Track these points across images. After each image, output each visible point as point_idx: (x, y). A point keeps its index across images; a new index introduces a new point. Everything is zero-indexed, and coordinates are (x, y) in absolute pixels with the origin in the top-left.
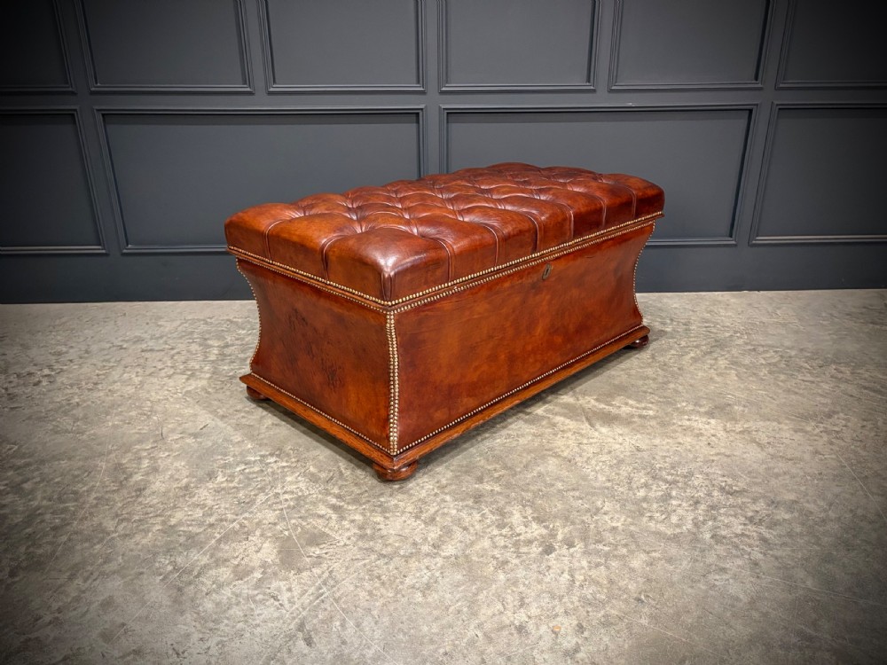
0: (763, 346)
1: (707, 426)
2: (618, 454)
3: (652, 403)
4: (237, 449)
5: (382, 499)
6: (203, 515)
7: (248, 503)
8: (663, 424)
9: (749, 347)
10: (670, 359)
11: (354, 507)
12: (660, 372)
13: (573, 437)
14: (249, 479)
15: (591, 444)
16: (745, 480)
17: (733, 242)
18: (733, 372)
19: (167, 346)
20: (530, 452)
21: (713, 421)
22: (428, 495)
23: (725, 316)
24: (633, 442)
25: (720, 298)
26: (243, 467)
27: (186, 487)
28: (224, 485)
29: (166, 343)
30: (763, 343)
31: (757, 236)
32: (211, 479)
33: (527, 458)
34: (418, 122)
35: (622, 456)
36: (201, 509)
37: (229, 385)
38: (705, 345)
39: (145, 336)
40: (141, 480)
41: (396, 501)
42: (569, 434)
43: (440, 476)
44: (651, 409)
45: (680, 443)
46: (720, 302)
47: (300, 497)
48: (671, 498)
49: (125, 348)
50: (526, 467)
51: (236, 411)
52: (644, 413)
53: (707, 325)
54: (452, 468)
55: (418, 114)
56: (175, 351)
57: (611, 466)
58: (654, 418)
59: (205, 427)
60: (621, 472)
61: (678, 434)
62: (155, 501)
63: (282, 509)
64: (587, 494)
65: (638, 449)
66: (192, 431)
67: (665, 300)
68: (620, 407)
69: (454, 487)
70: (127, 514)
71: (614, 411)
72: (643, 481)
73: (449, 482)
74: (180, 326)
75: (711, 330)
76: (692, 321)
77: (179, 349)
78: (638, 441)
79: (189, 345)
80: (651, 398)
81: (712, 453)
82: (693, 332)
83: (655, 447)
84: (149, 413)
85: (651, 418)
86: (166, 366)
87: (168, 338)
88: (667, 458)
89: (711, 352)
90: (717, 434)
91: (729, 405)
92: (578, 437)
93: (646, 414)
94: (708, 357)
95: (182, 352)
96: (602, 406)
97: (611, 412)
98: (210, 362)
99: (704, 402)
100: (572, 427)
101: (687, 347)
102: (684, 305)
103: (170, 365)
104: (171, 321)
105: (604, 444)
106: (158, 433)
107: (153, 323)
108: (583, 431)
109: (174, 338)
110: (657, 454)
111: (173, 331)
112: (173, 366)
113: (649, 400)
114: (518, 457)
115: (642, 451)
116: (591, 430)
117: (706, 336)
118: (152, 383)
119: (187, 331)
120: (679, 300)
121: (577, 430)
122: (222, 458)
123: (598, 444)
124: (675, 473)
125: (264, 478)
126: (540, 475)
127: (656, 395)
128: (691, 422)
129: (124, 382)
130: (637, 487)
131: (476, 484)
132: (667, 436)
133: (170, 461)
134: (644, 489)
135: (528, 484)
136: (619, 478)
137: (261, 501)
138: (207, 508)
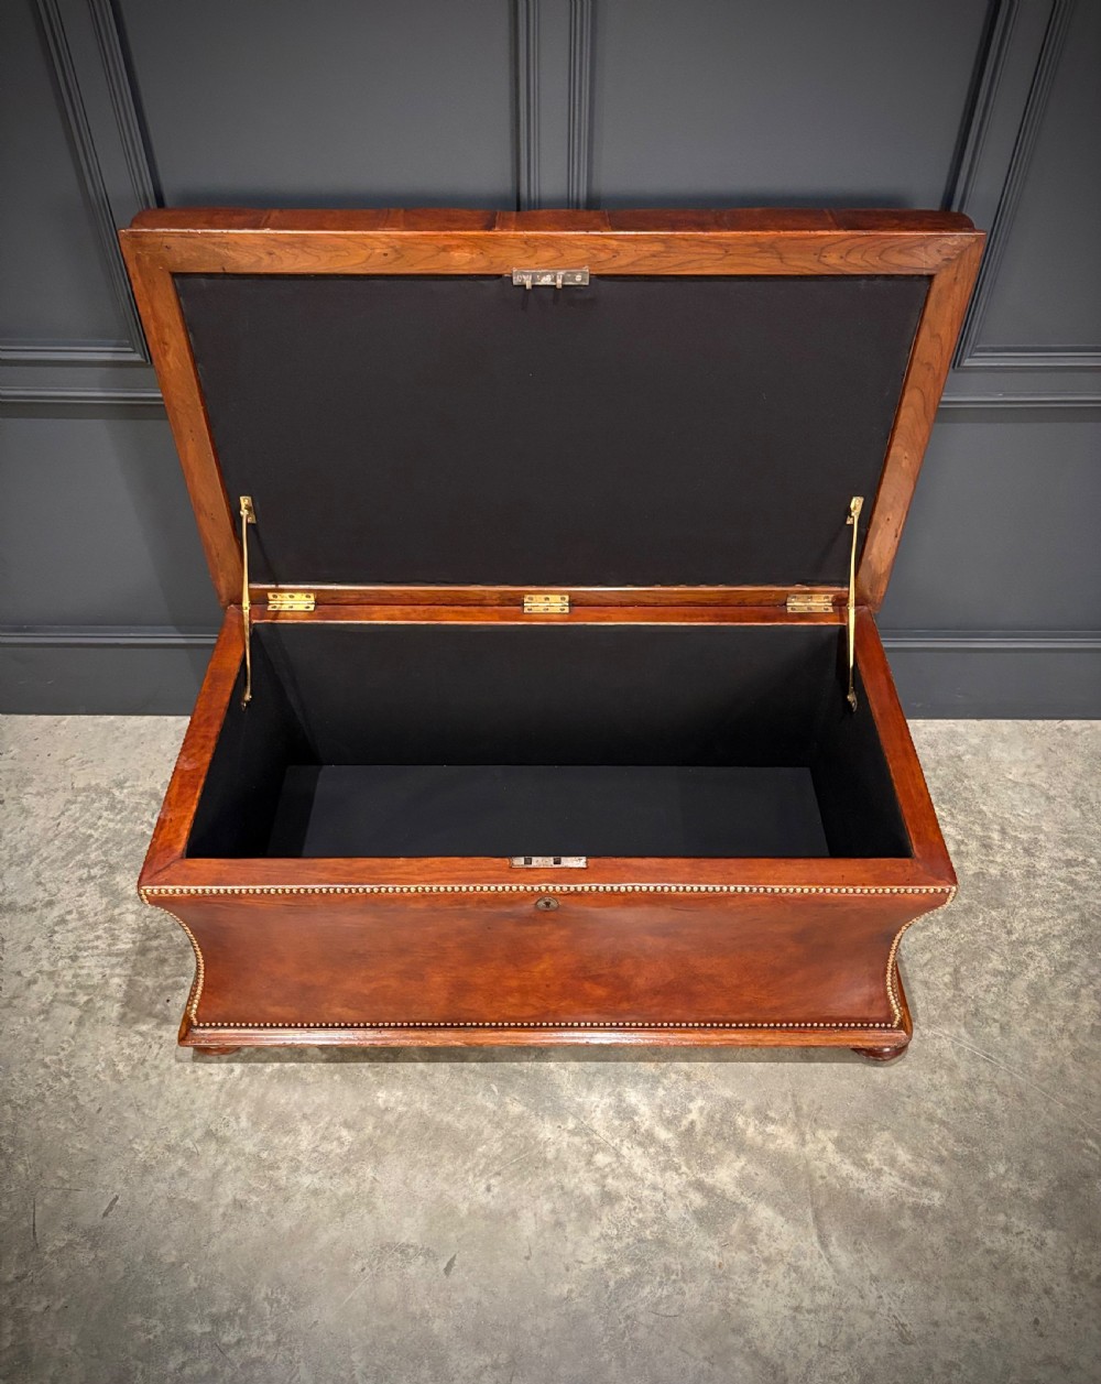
1: (1038, 1256)
2: (866, 1351)
3: (941, 1161)
4: (169, 1292)
8: (957, 1244)
12: (967, 1040)
13: (785, 1285)
15: (818, 1310)
19: (41, 894)
20: (704, 1336)
21: (1050, 1236)
24: (897, 1307)
29: (39, 882)
35: (871, 1360)
37: (155, 1048)
38: (1060, 936)
42: (778, 1273)
44: (935, 1186)
45: (981, 1318)
52: (925, 1197)
58: (942, 1216)
59: (110, 1208)
61: (981, 1283)
65: (905, 1339)
66: (87, 1220)
67: (997, 751)
68: (879, 1172)
71: (868, 1186)
74: (63, 813)
75: (1077, 874)
76: (1041, 837)
77: (63, 904)
78: (905, 1306)
79: (81, 890)
80: (940, 1143)
81: (1039, 1357)
82: (1040, 882)
83: (935, 1329)
84: (11, 1150)
85: (935, 1221)
86: (40, 972)
87: (41, 862)
88: (954, 1372)
89: (1070, 963)
90: (1054, 1286)
91: (1087, 1177)
92: (794, 1286)
93: (926, 1202)
94: (1062, 985)
95: (68, 917)
96: (847, 1168)
97: (863, 1191)
98: (121, 959)
99: (1039, 1163)
100: (785, 1247)
101: (1024, 943)
102: (1033, 770)
103: (47, 967)
104: (47, 791)
105: (841, 1313)
106: (26, 1224)
107: (13, 799)
108: (806, 1264)
109: (54, 861)
110: (936, 1356)
111: (50, 834)
112: (52, 969)
113: (937, 1150)
114: (680, 1353)
115: (911, 1344)
116: (820, 1257)
117: (1064, 900)
118: (14, 1036)
119: (77, 833)
120: (1024, 751)
121: (795, 1256)
122: (142, 1325)
123: (831, 1313)
127: (949, 1130)
128: (1010, 1237)
132: (960, 1290)
133: (50, 1327)
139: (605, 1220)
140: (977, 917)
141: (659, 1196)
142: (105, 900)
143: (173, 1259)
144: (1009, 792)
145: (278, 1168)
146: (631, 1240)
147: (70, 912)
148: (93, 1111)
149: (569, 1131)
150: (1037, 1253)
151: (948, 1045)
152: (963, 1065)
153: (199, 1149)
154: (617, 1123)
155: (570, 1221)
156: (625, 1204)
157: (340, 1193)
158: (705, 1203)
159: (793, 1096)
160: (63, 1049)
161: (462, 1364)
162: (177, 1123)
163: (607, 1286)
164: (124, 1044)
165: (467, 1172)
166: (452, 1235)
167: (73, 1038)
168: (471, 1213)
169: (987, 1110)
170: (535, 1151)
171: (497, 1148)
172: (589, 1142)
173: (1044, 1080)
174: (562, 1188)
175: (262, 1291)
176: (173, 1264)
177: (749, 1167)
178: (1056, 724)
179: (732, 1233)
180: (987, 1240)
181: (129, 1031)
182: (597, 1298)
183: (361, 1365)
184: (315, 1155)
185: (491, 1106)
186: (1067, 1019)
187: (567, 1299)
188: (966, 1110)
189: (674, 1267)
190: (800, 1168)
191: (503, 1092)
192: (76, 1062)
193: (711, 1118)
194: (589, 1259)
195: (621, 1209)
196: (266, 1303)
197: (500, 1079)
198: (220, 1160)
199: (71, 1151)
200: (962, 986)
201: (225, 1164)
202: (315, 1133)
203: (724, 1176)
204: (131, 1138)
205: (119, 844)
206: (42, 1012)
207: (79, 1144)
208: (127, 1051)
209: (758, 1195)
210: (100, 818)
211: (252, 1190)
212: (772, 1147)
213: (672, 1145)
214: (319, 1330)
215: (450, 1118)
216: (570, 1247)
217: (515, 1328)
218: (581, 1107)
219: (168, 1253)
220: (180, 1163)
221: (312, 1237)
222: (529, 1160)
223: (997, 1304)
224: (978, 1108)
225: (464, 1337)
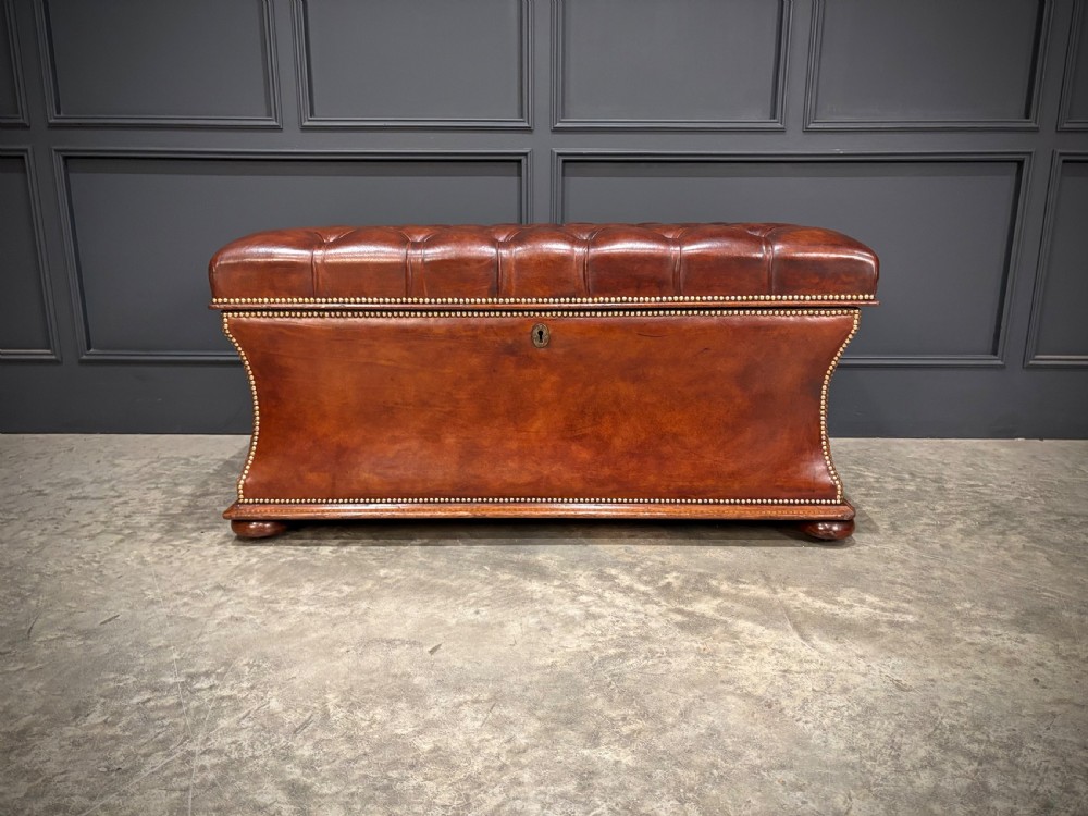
0: (1076, 516)
1: (1021, 647)
2: (863, 694)
3: (909, 602)
4: (150, 661)
5: (394, 774)
7: (126, 772)
8: (937, 640)
9: (1054, 517)
10: (924, 531)
11: (335, 789)
12: (912, 551)
13: (773, 659)
14: (148, 720)
15: (807, 672)
17: (999, 362)
18: (1040, 554)
19: (113, 493)
20: (692, 685)
21: (1029, 637)
22: (487, 767)
23: (997, 472)
24: (887, 671)
25: (983, 448)
26: (146, 697)
27: (24, 732)
28: (96, 731)
29: (113, 488)
30: (1076, 512)
31: (1037, 354)
32: (76, 718)
33: (687, 697)
34: (520, 175)
35: (870, 699)
36: (30, 781)
37: (183, 551)
38: (977, 512)
39: (86, 478)
41: (420, 779)
42: (764, 653)
43: (514, 730)
44: (907, 612)
45: (978, 678)
46: (984, 453)
47: (232, 762)
48: (990, 793)
49: (45, 495)
50: (684, 714)
51: (178, 594)
52: (898, 617)
53: (972, 483)
54: (539, 713)
55: (519, 161)
56: (121, 500)
57: (851, 719)
58: (918, 627)
59: (110, 620)
60: (874, 731)
61: (970, 660)
63: (187, 789)
64: (812, 778)
65: (900, 687)
66: (81, 627)
67: (896, 448)
68: (851, 606)
69: (540, 753)
71: (841, 612)
72: (922, 753)
73: (533, 741)
74: (145, 466)
75: (980, 490)
76: (945, 476)
77: (130, 497)
78: (896, 671)
79: (147, 492)
80: (904, 593)
81: (1047, 700)
82: (951, 492)
83: (932, 683)
84: (28, 594)
85: (912, 628)
86: (96, 521)
87: (118, 482)
88: (962, 707)
89: (991, 521)
90: (1045, 662)
91: (1052, 609)
92: (781, 659)
93: (900, 620)
94: (988, 530)
95: (131, 502)
96: (819, 604)
97: (837, 614)
98: (169, 517)
99: (1002, 603)
100: (768, 641)
101: (948, 514)
102: (927, 454)
103: (103, 520)
104: (136, 459)
105: (832, 674)
106: (23, 627)
107: (108, 461)
108: (790, 649)
109: (129, 482)
110: (938, 698)
111: (132, 473)
112: (107, 520)
113: (902, 596)
114: (669, 694)
115: (908, 691)
116: (804, 646)
117: (974, 499)
118: (59, 546)
119: (154, 473)
120: (917, 448)
121: (779, 645)
122: (115, 678)
123: (821, 673)
124: (985, 737)
125: (178, 720)
126: (713, 733)
127: (911, 587)
128: (988, 637)
129: (16, 543)
130: (913, 766)
131: (585, 747)
132: (951, 663)
133: (19, 679)
134: (927, 771)
135: (690, 751)
136: (872, 744)
137: (153, 768)
138: (40, 780)
139: (589, 627)
140: (902, 504)
141: (641, 616)
142: (165, 496)
143: (160, 645)
144: (912, 462)
145: (278, 603)
146: (615, 637)
147: (133, 500)
149: (555, 586)
151: (896, 552)
152: (912, 560)
153: (207, 594)
154: (598, 582)
155: (554, 627)
156: (609, 619)
157: (335, 614)
158: (686, 619)
159: (761, 572)
160: (100, 552)
161: (441, 700)
162: (190, 582)
163: (592, 659)
164: (156, 550)
165: (457, 605)
166: (440, 634)
167: (111, 547)
168: (459, 624)
169: (943, 579)
170: (523, 595)
171: (487, 594)
172: (574, 591)
173: (989, 567)
174: (548, 612)
175: (242, 661)
176: (160, 647)
177: (726, 604)
178: (939, 440)
179: (714, 634)
180: (966, 638)
181: (163, 545)
182: (582, 665)
183: (335, 700)
184: (315, 597)
185: (482, 575)
186: (999, 543)
187: (553, 665)
188: (923, 579)
189: (658, 650)
190: (775, 604)
191: (494, 569)
192: (109, 557)
193: (686, 581)
194: (574, 645)
195: (601, 622)
196: (246, 667)
197: (491, 564)
198: (224, 599)
199: (85, 595)
200: (899, 529)
201: (229, 600)
202: (318, 587)
203: (705, 607)
204: (145, 589)
205: (186, 476)
206: (89, 537)
207: (95, 592)
208: (157, 553)
209: (738, 616)
210: (175, 467)
211: (251, 612)
212: (745, 594)
213: (652, 592)
214: (296, 682)
215: (444, 581)
216: (554, 640)
217: (498, 680)
218: (566, 576)
219: (156, 642)
220: (186, 600)
221: (302, 634)
222: (517, 599)
223: (993, 670)
224: (933, 578)
225: (445, 686)
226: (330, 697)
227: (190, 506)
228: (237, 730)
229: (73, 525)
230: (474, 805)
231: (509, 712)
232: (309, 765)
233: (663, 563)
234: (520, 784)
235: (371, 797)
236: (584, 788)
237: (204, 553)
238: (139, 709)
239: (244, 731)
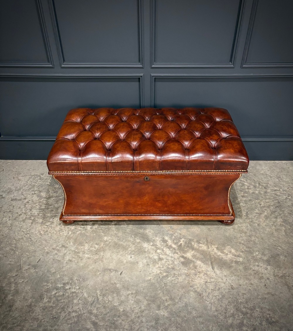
2: (223, 291)
3: (242, 252)
4: (53, 278)
5: (115, 319)
6: (37, 326)
7: (57, 318)
8: (246, 269)
10: (255, 217)
11: (103, 323)
12: (249, 227)
13: (203, 277)
14: (58, 300)
15: (211, 282)
16: (279, 313)
18: (284, 228)
19: (23, 197)
20: (183, 287)
21: (269, 267)
22: (135, 317)
23: (285, 181)
24: (230, 282)
26: (55, 292)
27: (30, 306)
28: (47, 304)
29: (22, 194)
32: (41, 300)
33: (182, 291)
34: (139, 82)
36: (37, 321)
37: (50, 229)
38: (272, 206)
39: (13, 188)
40: (12, 299)
41: (121, 321)
42: (202, 275)
44: (241, 257)
45: (252, 284)
46: (284, 170)
47: (79, 315)
48: (243, 325)
49: (4, 198)
50: (180, 299)
53: (276, 188)
56: (27, 200)
57: (218, 300)
58: (242, 263)
59: (39, 261)
60: (223, 304)
61: (251, 277)
62: (17, 315)
63: (71, 324)
64: (206, 320)
65: (232, 289)
66: (33, 264)
68: (227, 254)
69: (147, 312)
70: (6, 323)
72: (232, 312)
73: (145, 308)
74: (28, 180)
75: (277, 193)
76: (269, 185)
77: (28, 199)
78: (233, 281)
79: (32, 196)
80: (242, 248)
81: (266, 292)
82: (268, 194)
83: (240, 286)
84: (15, 249)
85: (240, 264)
86: (22, 213)
87: (23, 190)
88: (245, 295)
89: (275, 211)
90: (270, 278)
91: (278, 255)
92: (206, 277)
93: (239, 260)
94: (273, 215)
95: (29, 202)
96: (219, 253)
97: (223, 258)
98: (42, 210)
99: (267, 252)
100: (204, 270)
101: (264, 207)
102: (267, 171)
103: (24, 212)
104: (25, 176)
105: (217, 283)
106: (18, 264)
107: (16, 177)
108: (209, 273)
109: (26, 190)
110: (240, 292)
111: (25, 184)
112: (25, 212)
113: (241, 249)
114: (177, 291)
115: (234, 289)
116: (212, 271)
117: (274, 198)
118: (16, 226)
119: (32, 184)
120: (265, 167)
121: (206, 271)
122: (46, 285)
123: (214, 283)
124: (247, 306)
125: (65, 300)
126: (186, 305)
127: (245, 246)
128: (259, 267)
129: (3, 224)
130: (229, 316)
131: (157, 310)
132: (246, 278)
133: (23, 285)
134: (232, 318)
135: (180, 312)
136: (221, 309)
137: (63, 317)
138: (39, 321)
139: (159, 264)
140: (252, 202)
141: (173, 259)
142: (38, 198)
143: (54, 271)
144: (261, 176)
145: (80, 253)
146: (166, 268)
147: (30, 201)
148: (35, 241)
149: (151, 245)
150: (266, 271)
151: (245, 228)
152: (248, 232)
153: (61, 249)
154: (163, 244)
155: (151, 264)
156: (165, 260)
157: (95, 258)
158: (184, 260)
159: (206, 238)
160: (28, 228)
161: (124, 293)
162: (55, 244)
163: (160, 277)
164: (43, 228)
165: (126, 254)
166: (122, 267)
167: (30, 226)
168: (127, 262)
169: (254, 241)
170: (143, 249)
171: (133, 249)
172: (156, 247)
173: (268, 235)
174: (149, 257)
175: (75, 278)
176: (54, 272)
177: (195, 253)
178: (273, 162)
179: (191, 266)
180: (253, 268)
181: (44, 225)
182: (157, 280)
183: (99, 293)
184: (89, 250)
185: (132, 240)
186: (274, 222)
187: (150, 280)
188: (249, 241)
189: (176, 273)
190: (208, 253)
191: (135, 237)
192: (31, 231)
193: (186, 243)
194: (156, 272)
195: (163, 262)
196: (76, 281)
197: (134, 235)
198: (66, 251)
199: (29, 249)
200: (248, 216)
201: (67, 252)
202: (89, 246)
203: (189, 255)
204: (44, 247)
205: (42, 187)
206: (23, 221)
207: (32, 248)
208: (43, 229)
209: (197, 259)
210: (37, 181)
211: (73, 258)
212: (201, 249)
213: (176, 248)
214: (89, 286)
215: (122, 243)
216: (151, 269)
217: (137, 286)
218: (154, 240)
219: (53, 270)
220: (56, 252)
221: (88, 267)
222: (141, 251)
223: (255, 281)
224: (251, 241)
225: (124, 288)
226: (98, 292)
227: (46, 204)
228: (78, 304)
229: (17, 215)
230: (133, 329)
231: (139, 297)
232: (96, 316)
233: (180, 234)
234: (143, 322)
235: (111, 326)
236: (156, 324)
237: (56, 229)
238: (55, 296)
239: (80, 304)
